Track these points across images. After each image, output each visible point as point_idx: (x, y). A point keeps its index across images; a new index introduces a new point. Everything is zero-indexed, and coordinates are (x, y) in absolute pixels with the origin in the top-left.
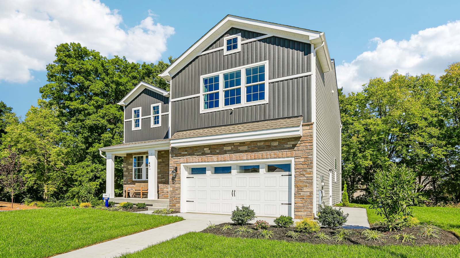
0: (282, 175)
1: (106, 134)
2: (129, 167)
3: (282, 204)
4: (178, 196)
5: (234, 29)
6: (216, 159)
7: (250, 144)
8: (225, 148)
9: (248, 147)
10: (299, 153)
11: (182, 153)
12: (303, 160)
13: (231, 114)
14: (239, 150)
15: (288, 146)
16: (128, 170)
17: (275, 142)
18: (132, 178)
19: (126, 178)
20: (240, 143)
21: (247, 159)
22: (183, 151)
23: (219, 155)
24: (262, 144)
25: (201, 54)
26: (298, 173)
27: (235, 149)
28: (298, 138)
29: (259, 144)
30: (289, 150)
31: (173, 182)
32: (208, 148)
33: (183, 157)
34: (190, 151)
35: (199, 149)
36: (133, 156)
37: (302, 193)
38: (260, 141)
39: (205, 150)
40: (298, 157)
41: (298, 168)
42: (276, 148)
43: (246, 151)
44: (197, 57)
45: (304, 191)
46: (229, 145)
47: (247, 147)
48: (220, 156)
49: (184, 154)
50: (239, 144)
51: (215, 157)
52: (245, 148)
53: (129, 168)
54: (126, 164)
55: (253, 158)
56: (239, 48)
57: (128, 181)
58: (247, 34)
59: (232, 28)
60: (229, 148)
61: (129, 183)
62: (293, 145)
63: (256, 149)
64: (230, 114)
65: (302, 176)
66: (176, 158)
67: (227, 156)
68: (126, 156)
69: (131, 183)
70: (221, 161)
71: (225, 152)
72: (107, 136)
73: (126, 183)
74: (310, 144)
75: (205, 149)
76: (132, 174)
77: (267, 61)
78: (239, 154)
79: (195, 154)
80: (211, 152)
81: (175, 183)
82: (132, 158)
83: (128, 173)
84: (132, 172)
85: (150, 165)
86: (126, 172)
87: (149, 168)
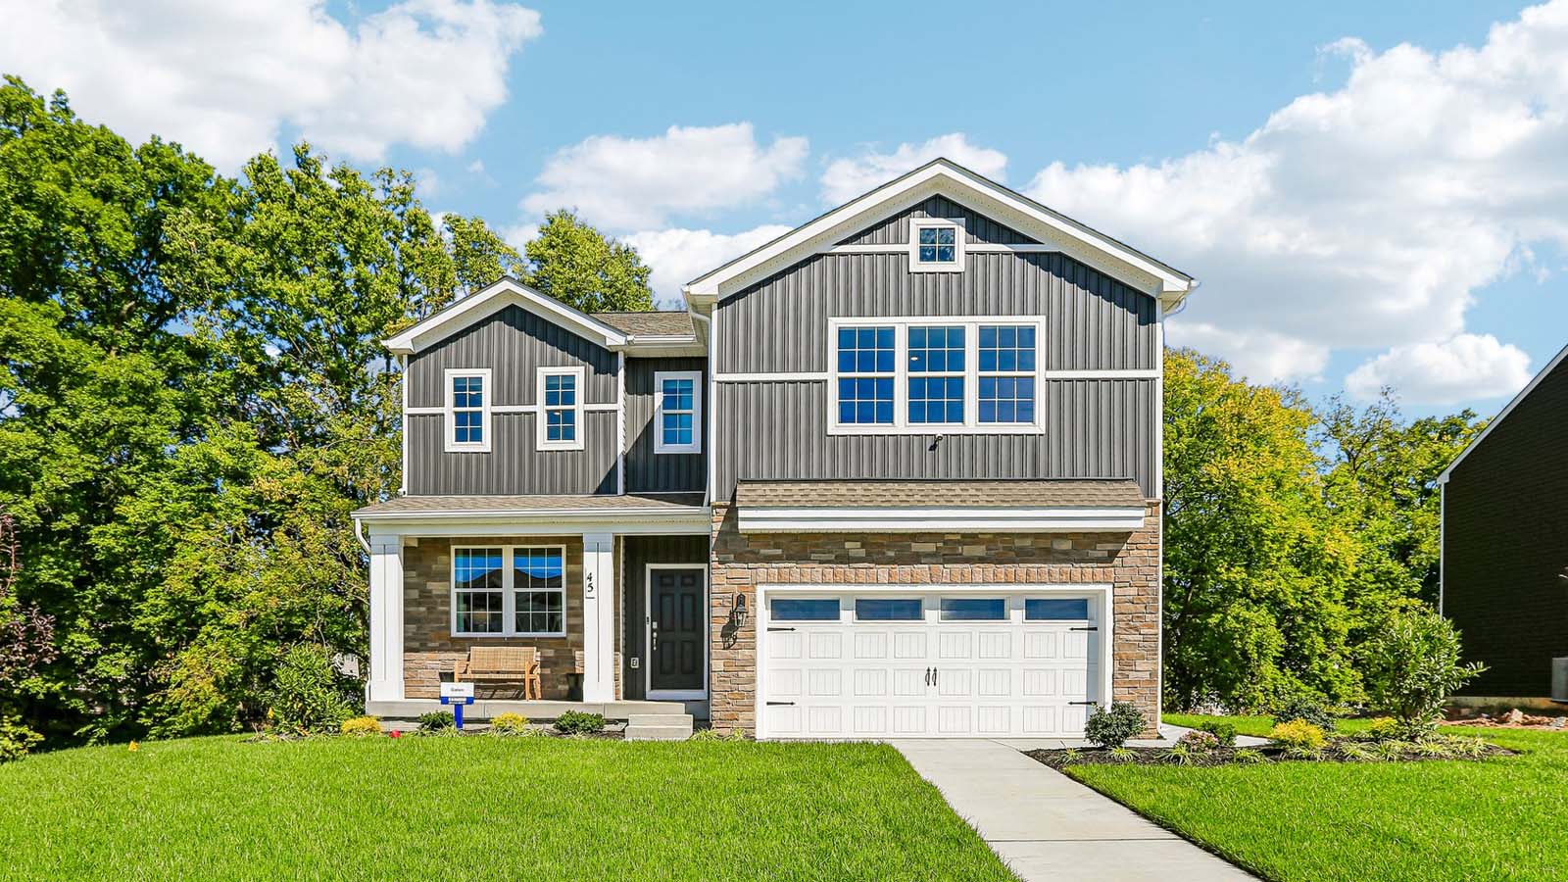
0: (1072, 629)
2: (435, 587)
3: (1071, 703)
4: (748, 687)
5: (942, 201)
6: (887, 576)
7: (990, 541)
8: (916, 547)
9: (988, 549)
10: (1124, 574)
11: (762, 551)
12: (1133, 591)
13: (933, 448)
14: (961, 554)
15: (1099, 554)
16: (429, 597)
17: (1062, 542)
18: (448, 628)
19: (418, 628)
20: (964, 535)
21: (985, 582)
22: (767, 546)
23: (896, 566)
24: (1028, 542)
25: (833, 251)
26: (1122, 625)
27: (946, 552)
28: (1123, 536)
29: (1018, 543)
30: (1099, 565)
31: (724, 642)
32: (859, 543)
33: (766, 565)
34: (795, 548)
35: (827, 544)
36: (453, 548)
37: (1132, 675)
38: (1023, 535)
39: (846, 547)
40: (1122, 585)
41: (1123, 611)
42: (1065, 557)
43: (982, 560)
44: (818, 256)
45: (1138, 668)
46: (927, 538)
47: (984, 547)
48: (897, 569)
49: (770, 556)
50: (959, 537)
51: (883, 571)
52: (979, 550)
53: (430, 591)
54: (419, 575)
55: (1003, 580)
56: (959, 264)
57: (427, 639)
58: (982, 227)
59: (938, 198)
60: (930, 547)
61: (430, 645)
62: (1109, 551)
63: (1012, 554)
64: (930, 449)
65: (1133, 632)
66: (740, 565)
67: (922, 569)
69: (441, 645)
70: (902, 583)
71: (916, 559)
73: (416, 645)
74: (1150, 553)
75: (848, 545)
76: (448, 613)
77: (1042, 319)
78: (959, 566)
79: (813, 556)
80: (868, 554)
81: (735, 646)
82: (449, 554)
83: (428, 609)
84: (448, 604)
85: (594, 585)
86: (419, 604)
87: (589, 595)
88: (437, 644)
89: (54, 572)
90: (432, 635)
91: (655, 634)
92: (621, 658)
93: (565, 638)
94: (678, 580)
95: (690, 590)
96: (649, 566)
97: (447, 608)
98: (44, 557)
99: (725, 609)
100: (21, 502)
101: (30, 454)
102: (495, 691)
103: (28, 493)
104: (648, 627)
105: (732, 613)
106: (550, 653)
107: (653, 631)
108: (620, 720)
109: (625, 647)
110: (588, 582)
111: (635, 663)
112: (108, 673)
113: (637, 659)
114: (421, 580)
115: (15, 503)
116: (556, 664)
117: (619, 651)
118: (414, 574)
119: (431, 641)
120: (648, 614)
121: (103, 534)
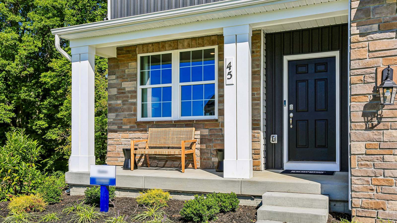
1: (6, 32)
2: (127, 86)
16: (123, 93)
18: (135, 115)
19: (117, 116)
31: (366, 122)
36: (139, 56)
53: (124, 89)
54: (117, 78)
57: (122, 123)
61: (124, 127)
66: (386, 35)
68: (114, 55)
69: (131, 127)
72: (9, 36)
73: (115, 127)
76: (135, 104)
81: (381, 126)
82: (136, 60)
83: (123, 101)
84: (136, 97)
85: (233, 73)
86: (117, 98)
87: (228, 82)
88: (128, 127)
89: (27, 94)
90: (125, 120)
91: (291, 115)
92: (261, 135)
93: (217, 120)
94: (311, 68)
95: (323, 75)
96: (286, 58)
97: (135, 101)
98: (23, 88)
99: (367, 86)
100: (11, 64)
101: (12, 42)
102: (167, 161)
103: (13, 60)
104: (285, 109)
105: (376, 89)
106: (206, 132)
107: (289, 112)
108: (255, 197)
109: (266, 126)
110: (228, 70)
111: (274, 139)
112: (51, 137)
113: (276, 136)
114: (119, 81)
115: (9, 64)
116: (210, 141)
117: (259, 129)
118: (114, 77)
119: (125, 124)
120: (286, 97)
121: (45, 76)
